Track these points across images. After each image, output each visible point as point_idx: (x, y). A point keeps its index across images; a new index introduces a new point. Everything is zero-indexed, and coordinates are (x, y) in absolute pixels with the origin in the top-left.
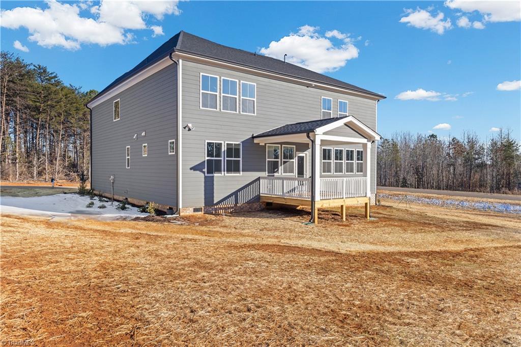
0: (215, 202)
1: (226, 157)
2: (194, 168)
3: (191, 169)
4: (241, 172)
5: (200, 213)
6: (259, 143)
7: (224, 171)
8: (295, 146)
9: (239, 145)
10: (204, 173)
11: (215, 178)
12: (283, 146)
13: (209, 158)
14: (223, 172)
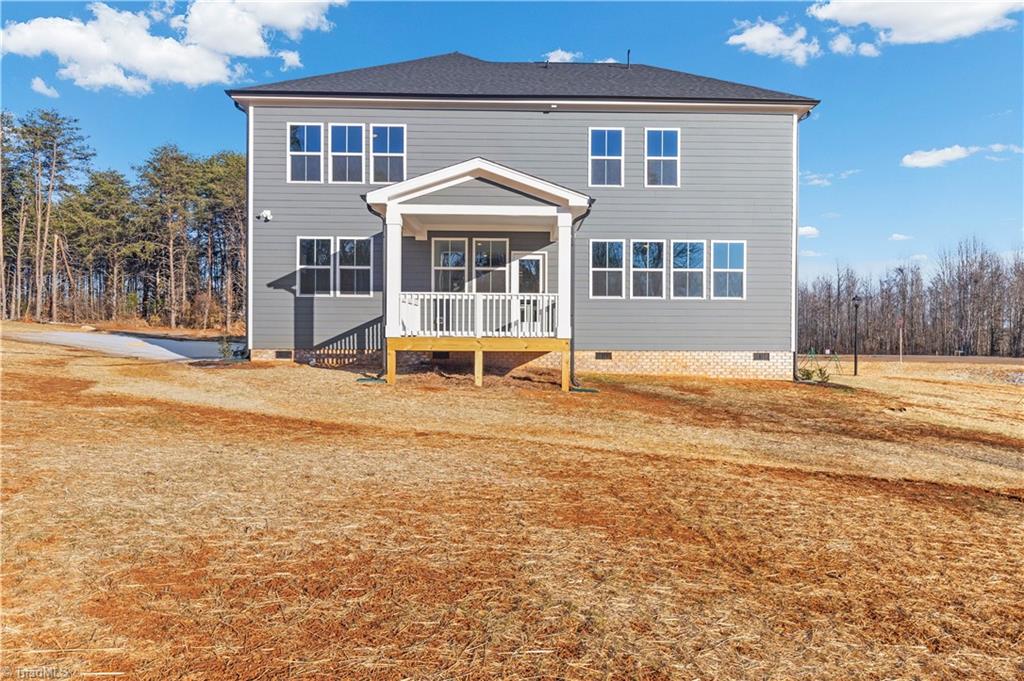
0: (315, 344)
1: (338, 263)
2: (275, 285)
3: (269, 285)
4: (372, 293)
5: (288, 360)
6: (414, 238)
7: (335, 290)
8: (507, 240)
9: (369, 241)
10: (294, 292)
11: (315, 302)
12: (474, 240)
13: (303, 267)
14: (332, 292)
